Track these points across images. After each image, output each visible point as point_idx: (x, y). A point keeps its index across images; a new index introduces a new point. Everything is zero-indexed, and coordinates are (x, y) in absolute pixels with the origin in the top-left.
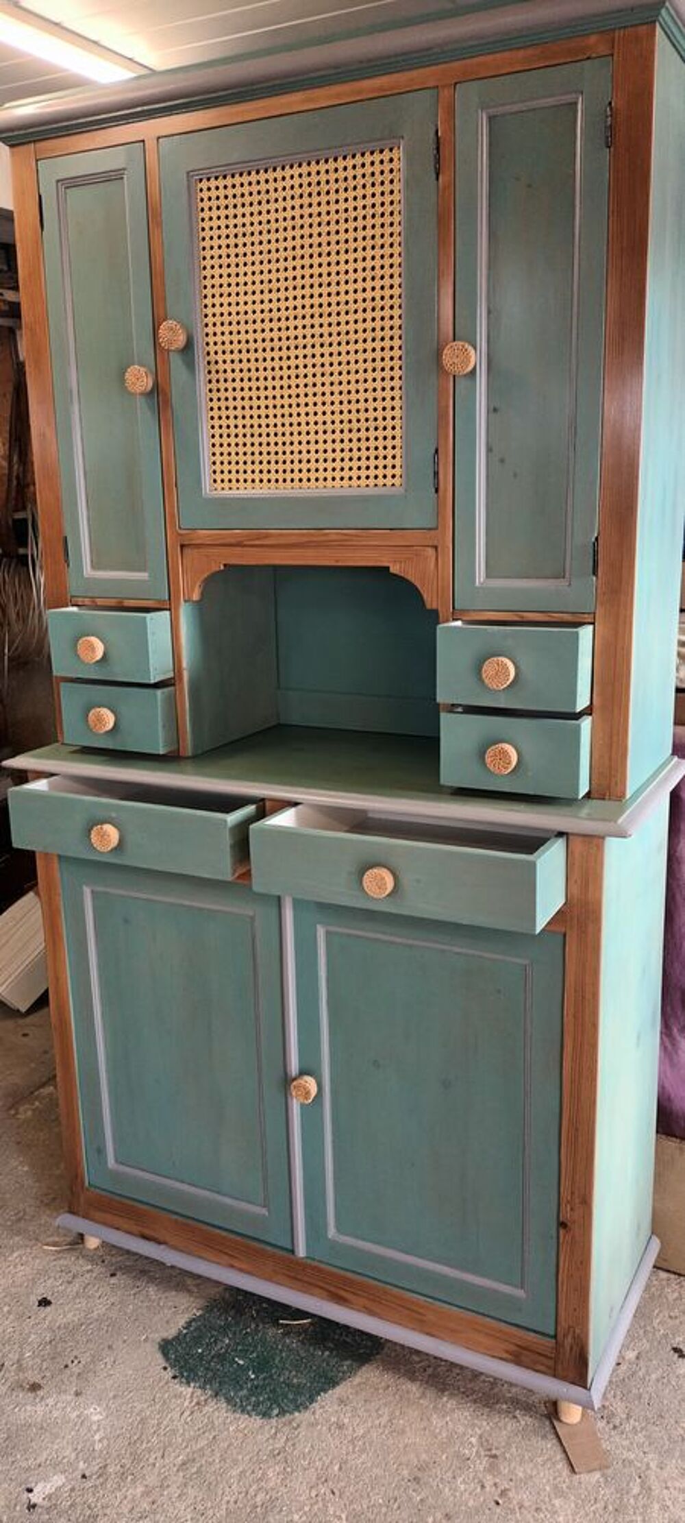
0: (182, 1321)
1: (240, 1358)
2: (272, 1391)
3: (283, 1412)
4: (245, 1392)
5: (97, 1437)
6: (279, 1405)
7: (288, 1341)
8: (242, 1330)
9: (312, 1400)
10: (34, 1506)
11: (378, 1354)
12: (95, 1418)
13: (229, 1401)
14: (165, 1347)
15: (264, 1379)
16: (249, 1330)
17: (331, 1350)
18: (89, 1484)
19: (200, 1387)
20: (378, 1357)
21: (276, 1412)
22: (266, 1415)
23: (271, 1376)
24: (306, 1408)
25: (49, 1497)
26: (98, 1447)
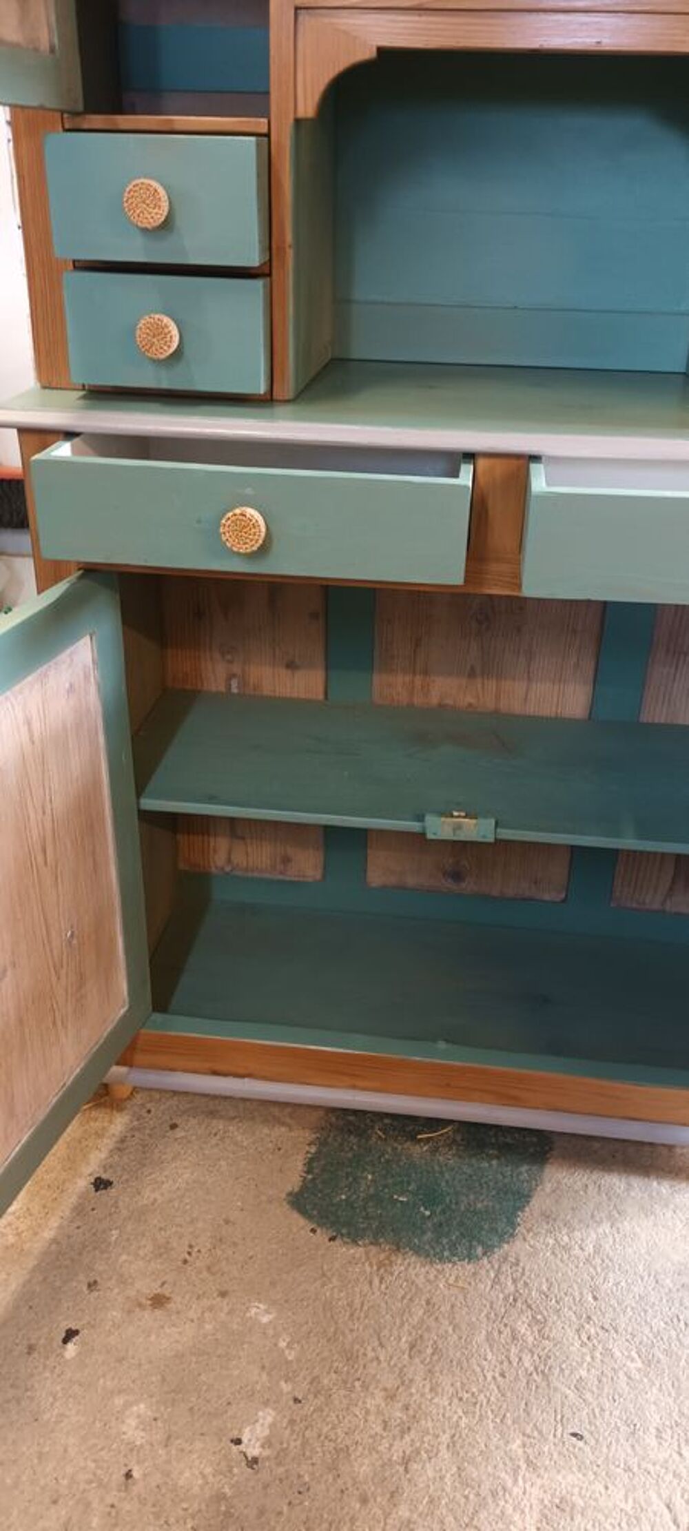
0: (297, 1165)
1: (401, 1194)
2: (461, 1224)
3: (488, 1250)
4: (429, 1235)
5: (283, 1344)
6: (479, 1242)
7: (441, 1158)
8: (380, 1158)
9: (513, 1225)
10: (255, 1460)
11: (551, 1149)
12: (265, 1319)
13: (417, 1251)
14: (298, 1201)
15: (443, 1212)
16: (387, 1156)
17: (498, 1158)
18: (308, 1408)
19: (371, 1243)
20: (555, 1153)
21: (480, 1250)
22: (470, 1257)
23: (449, 1207)
24: (512, 1235)
25: (267, 1443)
26: (291, 1356)
